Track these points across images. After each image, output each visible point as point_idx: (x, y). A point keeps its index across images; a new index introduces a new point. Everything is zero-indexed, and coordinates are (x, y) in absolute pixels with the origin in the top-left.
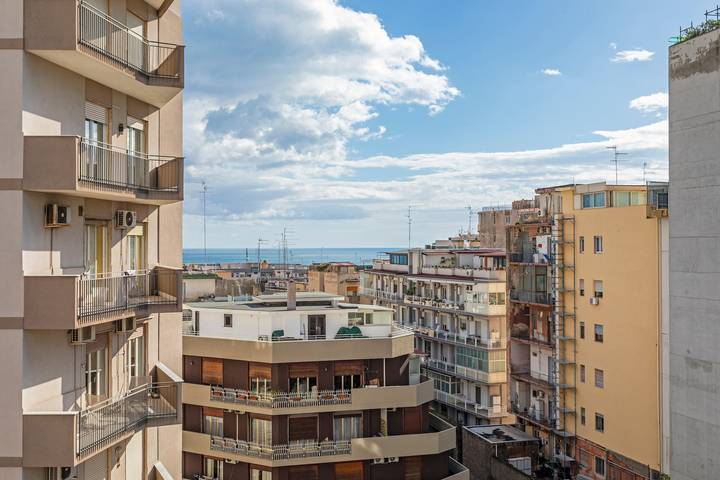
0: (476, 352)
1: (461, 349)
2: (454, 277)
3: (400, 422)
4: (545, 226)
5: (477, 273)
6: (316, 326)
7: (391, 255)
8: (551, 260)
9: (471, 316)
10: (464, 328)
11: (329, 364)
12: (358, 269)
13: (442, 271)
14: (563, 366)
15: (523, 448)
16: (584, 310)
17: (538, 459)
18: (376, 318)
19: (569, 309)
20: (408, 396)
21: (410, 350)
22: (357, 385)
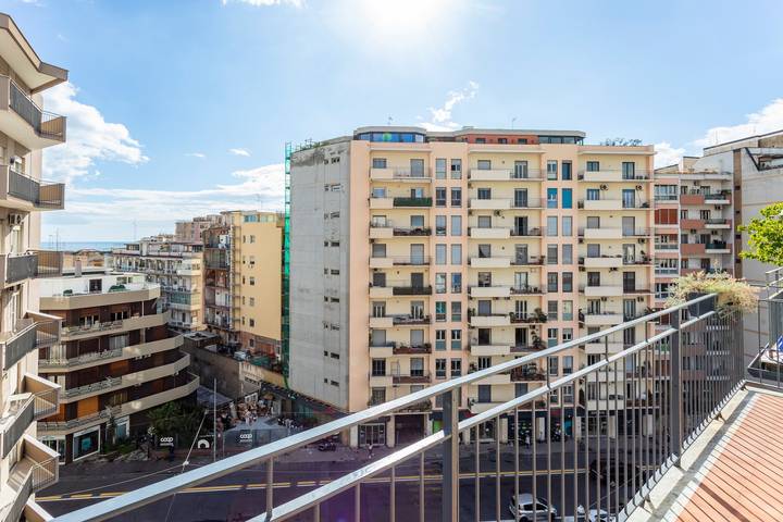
0: (184, 295)
1: (175, 294)
2: (170, 256)
3: (153, 334)
4: (225, 230)
5: (184, 254)
6: (96, 286)
7: (128, 245)
8: (228, 246)
9: (180, 277)
10: (176, 283)
11: (107, 307)
12: (102, 253)
13: (161, 254)
14: (234, 298)
15: (211, 341)
16: (245, 271)
17: (219, 345)
18: (134, 280)
19: (237, 270)
20: (156, 320)
21: (158, 296)
22: (126, 317)
